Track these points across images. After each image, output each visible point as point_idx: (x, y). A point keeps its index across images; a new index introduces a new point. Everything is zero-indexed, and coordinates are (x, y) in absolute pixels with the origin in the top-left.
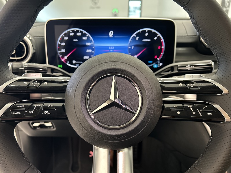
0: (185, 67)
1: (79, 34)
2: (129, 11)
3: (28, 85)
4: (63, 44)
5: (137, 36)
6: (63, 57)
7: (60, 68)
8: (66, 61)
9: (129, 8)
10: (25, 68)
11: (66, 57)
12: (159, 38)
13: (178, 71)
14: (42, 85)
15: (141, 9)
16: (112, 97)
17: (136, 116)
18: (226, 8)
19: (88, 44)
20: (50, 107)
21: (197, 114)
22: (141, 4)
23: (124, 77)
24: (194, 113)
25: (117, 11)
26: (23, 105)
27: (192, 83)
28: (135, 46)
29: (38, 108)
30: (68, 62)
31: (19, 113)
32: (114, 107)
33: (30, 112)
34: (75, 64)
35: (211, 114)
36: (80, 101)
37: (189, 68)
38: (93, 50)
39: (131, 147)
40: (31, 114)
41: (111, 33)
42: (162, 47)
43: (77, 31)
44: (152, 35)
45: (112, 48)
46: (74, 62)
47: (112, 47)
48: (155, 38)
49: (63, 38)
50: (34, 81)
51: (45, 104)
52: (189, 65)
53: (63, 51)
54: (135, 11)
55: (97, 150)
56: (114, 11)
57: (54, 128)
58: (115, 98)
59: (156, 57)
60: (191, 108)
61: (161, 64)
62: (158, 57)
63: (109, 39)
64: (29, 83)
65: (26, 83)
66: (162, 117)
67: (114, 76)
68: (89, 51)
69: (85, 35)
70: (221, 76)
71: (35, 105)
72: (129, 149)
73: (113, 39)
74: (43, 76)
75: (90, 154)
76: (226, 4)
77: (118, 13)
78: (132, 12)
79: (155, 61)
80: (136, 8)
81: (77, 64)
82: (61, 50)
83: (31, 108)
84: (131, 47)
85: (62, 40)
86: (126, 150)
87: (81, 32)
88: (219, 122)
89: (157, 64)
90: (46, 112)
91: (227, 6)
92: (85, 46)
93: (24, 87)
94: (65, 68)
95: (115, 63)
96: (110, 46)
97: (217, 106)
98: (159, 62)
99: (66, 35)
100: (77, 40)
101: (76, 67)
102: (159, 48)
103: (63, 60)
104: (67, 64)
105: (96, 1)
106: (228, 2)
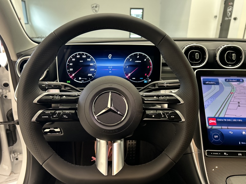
0: (163, 84)
1: (84, 56)
3: (53, 98)
4: (71, 64)
5: (130, 59)
6: (71, 75)
7: (68, 83)
8: (74, 77)
10: (46, 85)
11: (73, 75)
12: (148, 60)
13: (158, 87)
14: (62, 98)
16: (109, 106)
17: (124, 117)
18: (228, 17)
19: (91, 64)
20: (67, 113)
21: (165, 117)
23: (117, 93)
24: (163, 116)
26: (49, 112)
27: (163, 96)
28: (129, 66)
29: (59, 113)
30: (75, 79)
31: (47, 117)
32: (110, 112)
33: (54, 116)
34: (80, 80)
35: (174, 117)
36: (88, 108)
37: (165, 85)
38: (95, 69)
39: (123, 139)
40: (55, 118)
42: (151, 67)
43: (83, 54)
44: (142, 57)
45: (111, 67)
46: (80, 78)
47: (111, 66)
48: (145, 60)
49: (71, 59)
50: (57, 96)
51: (64, 111)
52: (166, 83)
53: (71, 70)
55: (99, 141)
57: (62, 133)
58: (111, 106)
59: (146, 75)
60: (161, 113)
61: (150, 80)
62: (148, 75)
63: (109, 60)
64: (53, 97)
65: (51, 97)
66: (144, 119)
67: (110, 92)
68: (91, 70)
69: (89, 57)
70: (181, 92)
71: (57, 112)
72: (121, 141)
73: (111, 60)
74: (60, 92)
75: (93, 159)
76: (228, 13)
79: (145, 78)
80: (137, 15)
81: (83, 80)
82: (69, 69)
83: (54, 114)
84: (126, 67)
85: (71, 61)
86: (119, 141)
87: (86, 55)
88: (178, 122)
89: (147, 80)
90: (64, 116)
91: (228, 16)
92: (89, 66)
93: (50, 100)
94: (73, 83)
95: (111, 84)
96: (109, 66)
97: (178, 112)
98: (148, 79)
99: (73, 57)
100: (82, 61)
101: (82, 82)
102: (148, 67)
103: (71, 77)
104: (75, 80)
105: (97, 9)
106: (230, 12)
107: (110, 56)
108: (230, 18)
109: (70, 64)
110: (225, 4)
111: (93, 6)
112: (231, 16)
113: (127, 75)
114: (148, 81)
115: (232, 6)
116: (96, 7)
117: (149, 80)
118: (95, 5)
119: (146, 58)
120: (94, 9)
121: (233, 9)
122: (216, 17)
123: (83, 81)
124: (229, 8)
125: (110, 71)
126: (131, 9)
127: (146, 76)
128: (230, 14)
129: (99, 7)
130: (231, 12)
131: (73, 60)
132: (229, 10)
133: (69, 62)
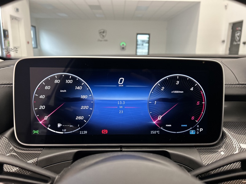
1: (70, 82)
2: (137, 45)
5: (162, 86)
6: (41, 118)
9: (137, 41)
11: (46, 118)
15: (149, 42)
19: (83, 97)
22: (149, 38)
25: (125, 44)
28: (159, 100)
30: (49, 126)
34: (60, 129)
38: (91, 106)
41: (121, 80)
42: (203, 103)
43: (67, 77)
44: (185, 84)
45: (123, 103)
46: (59, 125)
47: (122, 101)
49: (42, 86)
53: (42, 107)
54: (142, 45)
56: (121, 44)
59: (193, 118)
61: (202, 130)
62: (196, 118)
63: (119, 89)
68: (83, 108)
69: (79, 83)
73: (124, 89)
76: (237, 38)
77: (125, 46)
78: (139, 45)
79: (192, 124)
80: (143, 41)
81: (64, 128)
82: (38, 107)
84: (153, 102)
85: (41, 91)
87: (73, 78)
89: (195, 129)
91: (237, 41)
92: (80, 100)
96: (119, 101)
98: (198, 126)
99: (47, 83)
100: (65, 91)
101: (62, 133)
102: (198, 103)
103: (41, 122)
104: (48, 128)
105: (104, 34)
106: (238, 36)
107: (121, 81)
108: (238, 43)
109: (41, 97)
110: (232, 29)
111: (100, 31)
112: (239, 40)
113: (155, 118)
114: (196, 131)
115: (241, 30)
116: (103, 32)
117: (199, 128)
118: (102, 31)
119: (194, 86)
120: (102, 34)
121: (241, 33)
122: (223, 41)
123: (65, 130)
124: (237, 33)
125: (121, 109)
126: (138, 34)
127: (194, 121)
128: (238, 38)
129: (106, 32)
130: (240, 37)
131: (47, 88)
132: (237, 35)
133: (39, 93)
